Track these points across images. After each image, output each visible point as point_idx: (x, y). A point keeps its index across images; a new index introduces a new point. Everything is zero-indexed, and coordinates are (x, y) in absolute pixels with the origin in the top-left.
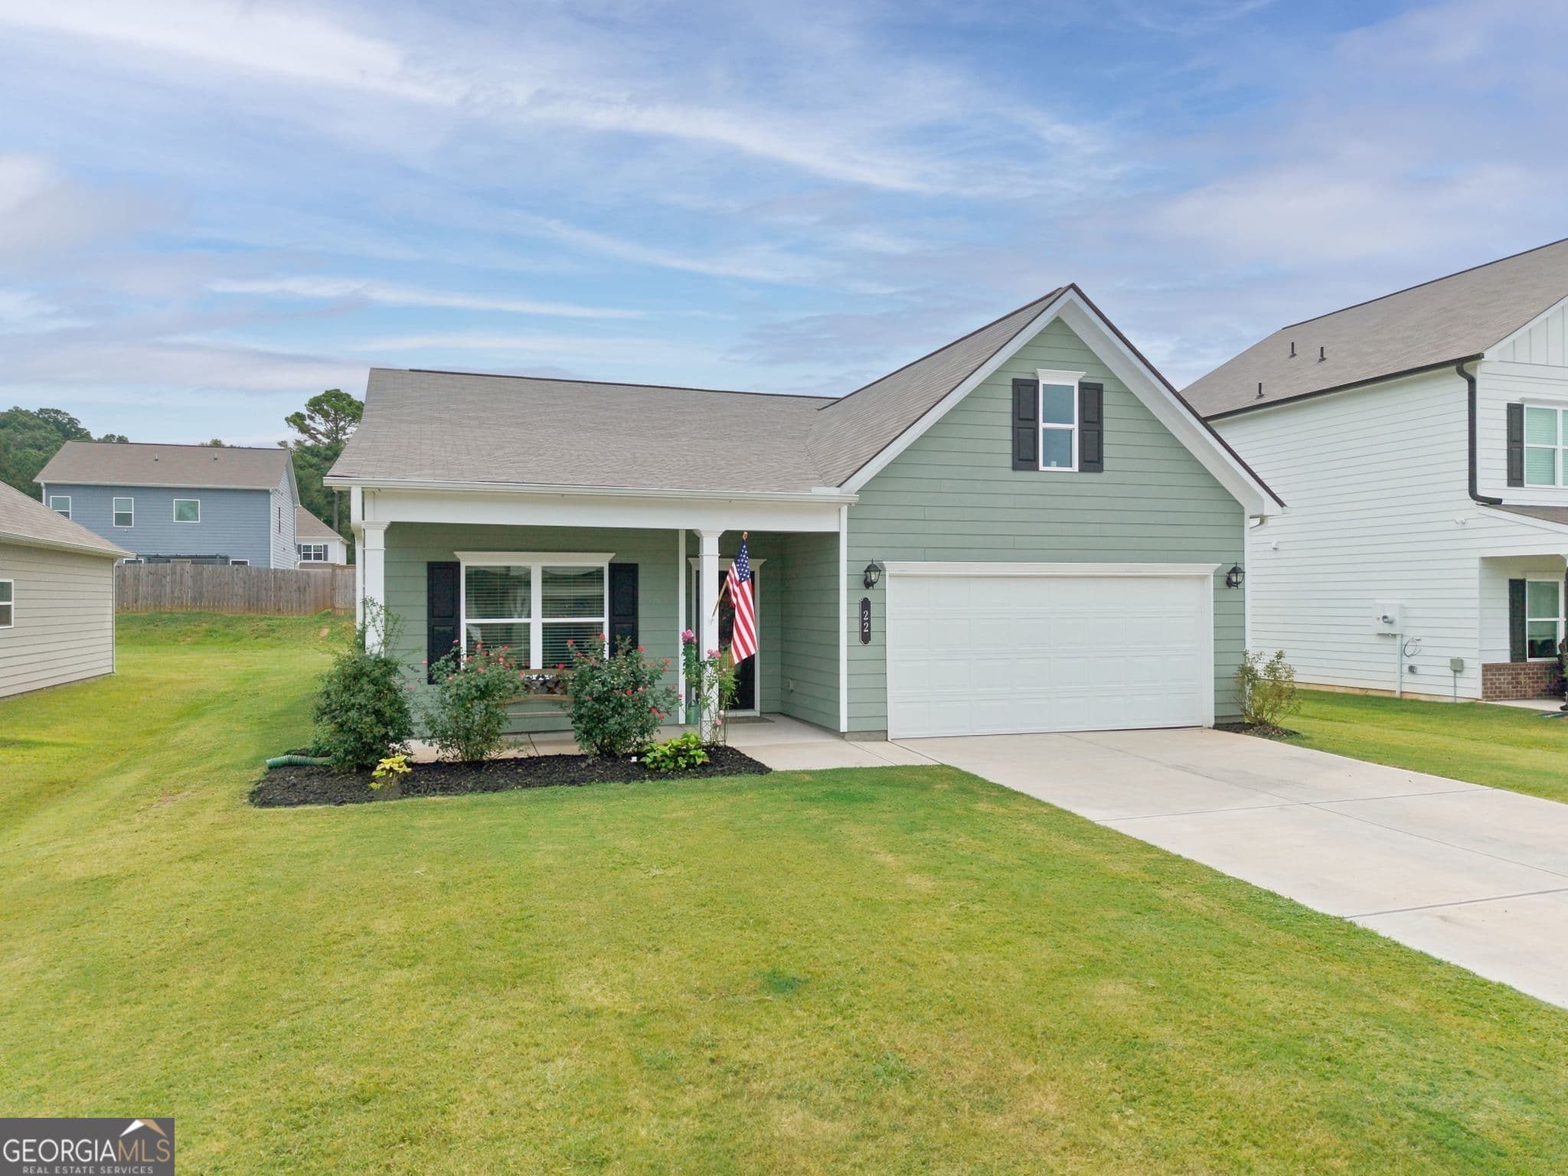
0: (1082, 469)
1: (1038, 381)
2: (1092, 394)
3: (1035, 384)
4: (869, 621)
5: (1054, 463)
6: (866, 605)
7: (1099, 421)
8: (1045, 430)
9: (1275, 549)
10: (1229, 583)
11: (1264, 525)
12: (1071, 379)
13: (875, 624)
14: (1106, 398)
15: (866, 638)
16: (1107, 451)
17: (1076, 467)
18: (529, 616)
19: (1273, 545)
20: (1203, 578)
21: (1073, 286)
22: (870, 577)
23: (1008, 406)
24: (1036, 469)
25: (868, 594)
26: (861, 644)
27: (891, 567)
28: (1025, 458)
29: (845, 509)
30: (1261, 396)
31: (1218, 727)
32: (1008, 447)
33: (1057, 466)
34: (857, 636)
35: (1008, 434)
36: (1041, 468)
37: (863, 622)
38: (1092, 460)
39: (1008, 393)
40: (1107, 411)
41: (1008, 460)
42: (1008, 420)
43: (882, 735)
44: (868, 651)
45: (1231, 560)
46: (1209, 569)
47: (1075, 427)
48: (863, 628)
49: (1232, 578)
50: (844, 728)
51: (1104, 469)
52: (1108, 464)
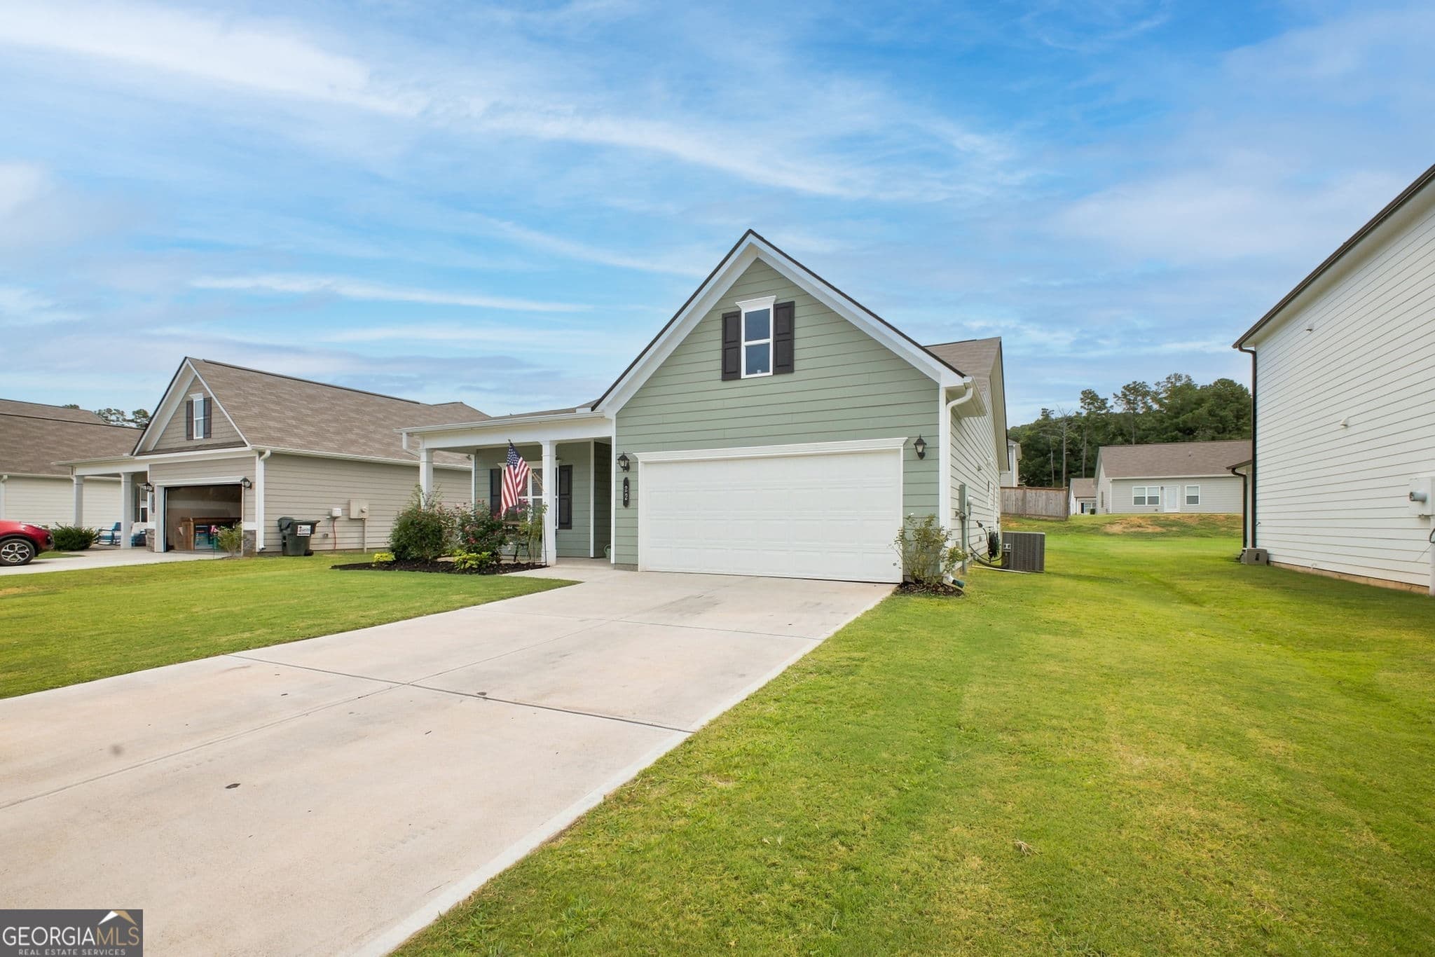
0: (776, 373)
1: (739, 312)
2: (785, 312)
3: (737, 315)
4: (628, 493)
5: (759, 371)
6: (626, 482)
7: (791, 331)
8: (747, 347)
10: (920, 455)
12: (766, 303)
13: (632, 494)
14: (798, 312)
15: (626, 503)
16: (798, 354)
17: (771, 373)
18: (527, 495)
20: (895, 451)
21: (750, 231)
22: (627, 464)
23: (719, 335)
24: (739, 378)
25: (628, 476)
26: (624, 507)
27: (642, 457)
28: (730, 372)
29: (613, 422)
32: (719, 365)
33: (762, 372)
34: (621, 502)
35: (719, 355)
36: (743, 375)
37: (624, 493)
38: (785, 364)
39: (719, 325)
40: (798, 323)
41: (719, 374)
42: (719, 345)
43: (634, 569)
44: (627, 512)
45: (918, 433)
46: (898, 443)
47: (771, 341)
48: (624, 497)
50: (613, 561)
51: (795, 369)
52: (798, 365)
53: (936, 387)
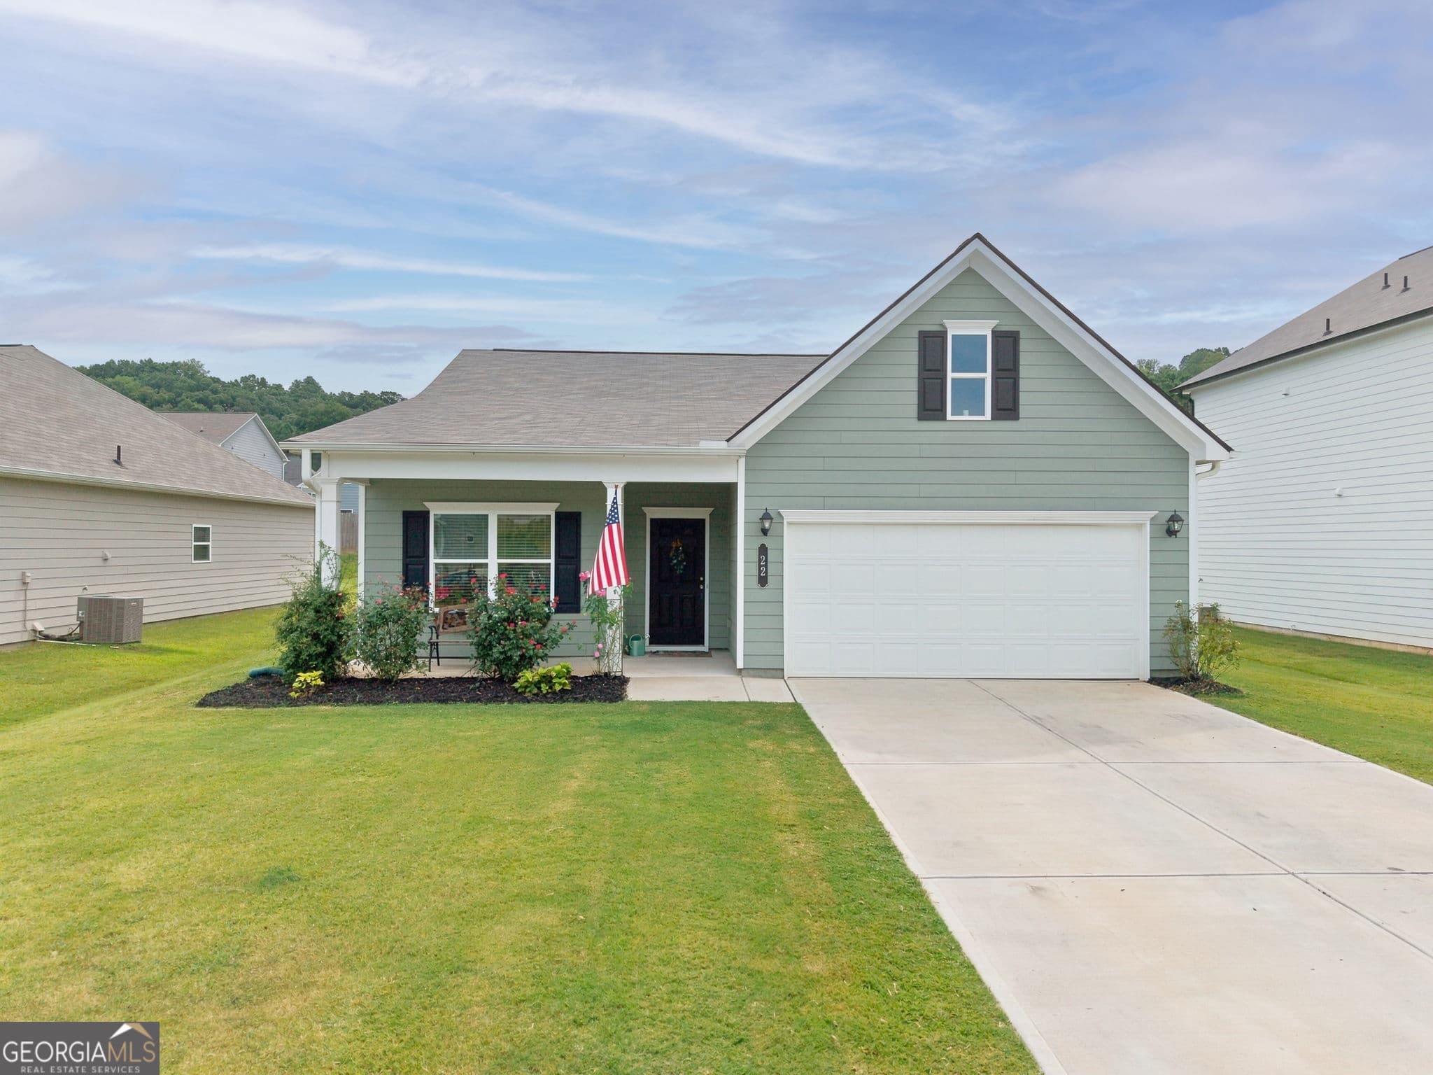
0: (994, 418)
1: (946, 332)
2: (1007, 344)
3: (942, 335)
4: (766, 566)
5: (966, 412)
6: (763, 550)
7: (1015, 368)
8: (953, 380)
9: (1340, 496)
10: (1171, 533)
11: (1215, 469)
12: (983, 328)
13: (772, 569)
14: (1024, 345)
15: (763, 581)
16: (1023, 398)
17: (988, 415)
19: (1337, 492)
20: (1139, 526)
21: (978, 236)
22: (767, 524)
23: (914, 358)
24: (944, 418)
25: (767, 541)
26: (758, 587)
27: (789, 515)
28: (931, 407)
29: (742, 461)
30: (1328, 332)
31: (1152, 681)
32: (913, 398)
33: (970, 414)
34: (756, 579)
35: (914, 385)
36: (949, 417)
37: (760, 566)
38: (1007, 408)
39: (914, 345)
40: (1024, 359)
41: (914, 410)
42: (914, 372)
43: (778, 673)
44: (763, 594)
45: (1170, 507)
46: (1145, 516)
47: (988, 376)
48: (760, 572)
49: (1172, 527)
50: (740, 665)
51: (1020, 416)
52: (1023, 411)
53: (1183, 456)
